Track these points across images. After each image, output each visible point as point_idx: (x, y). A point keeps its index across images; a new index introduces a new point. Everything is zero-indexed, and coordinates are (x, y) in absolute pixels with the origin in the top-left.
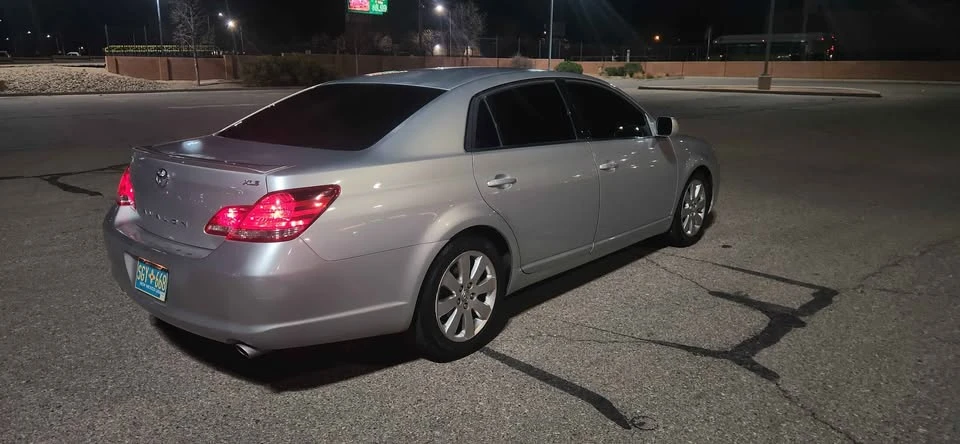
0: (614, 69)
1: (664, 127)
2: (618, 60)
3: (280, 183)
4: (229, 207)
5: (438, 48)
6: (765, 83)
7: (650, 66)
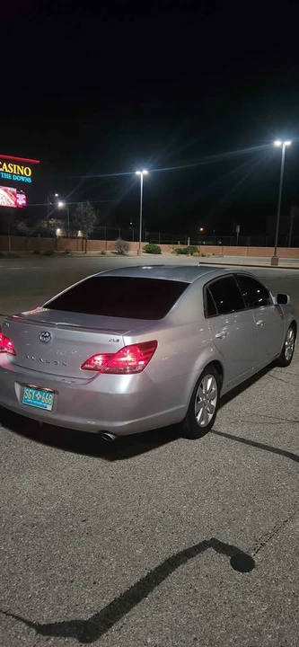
0: (180, 250)
1: (282, 299)
2: (183, 244)
3: (128, 340)
4: (94, 356)
5: (58, 231)
6: (275, 261)
7: (202, 248)
